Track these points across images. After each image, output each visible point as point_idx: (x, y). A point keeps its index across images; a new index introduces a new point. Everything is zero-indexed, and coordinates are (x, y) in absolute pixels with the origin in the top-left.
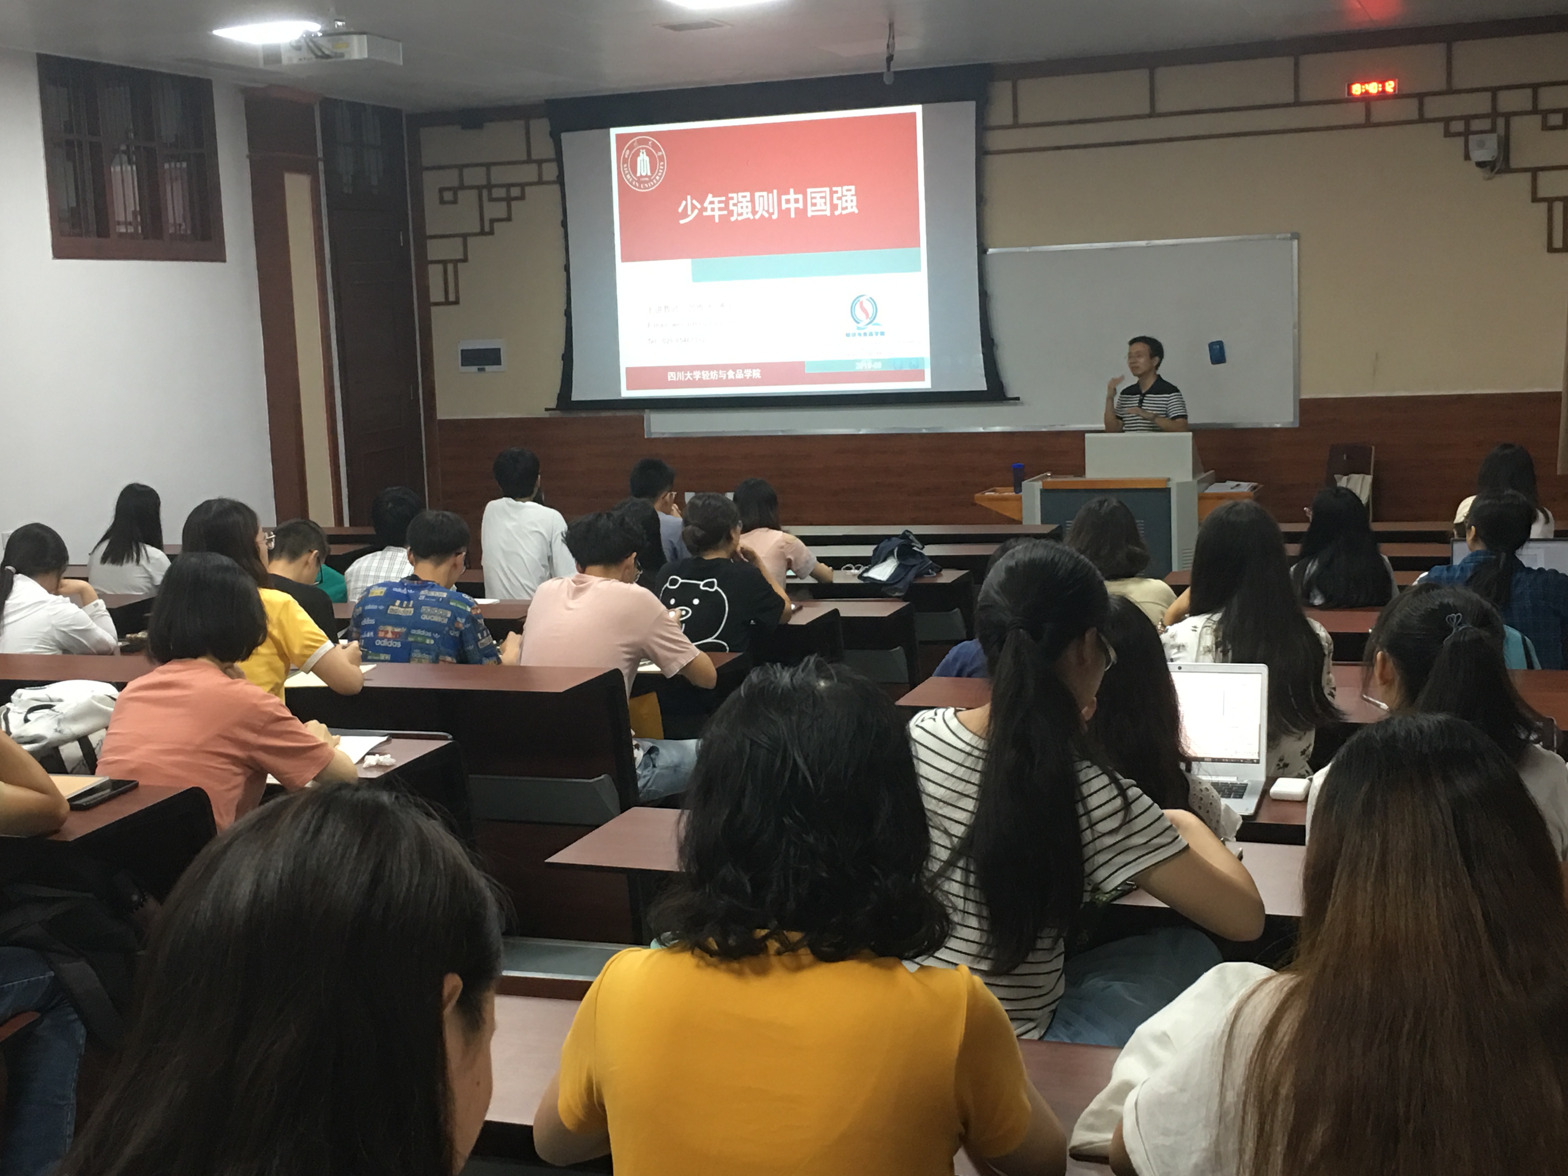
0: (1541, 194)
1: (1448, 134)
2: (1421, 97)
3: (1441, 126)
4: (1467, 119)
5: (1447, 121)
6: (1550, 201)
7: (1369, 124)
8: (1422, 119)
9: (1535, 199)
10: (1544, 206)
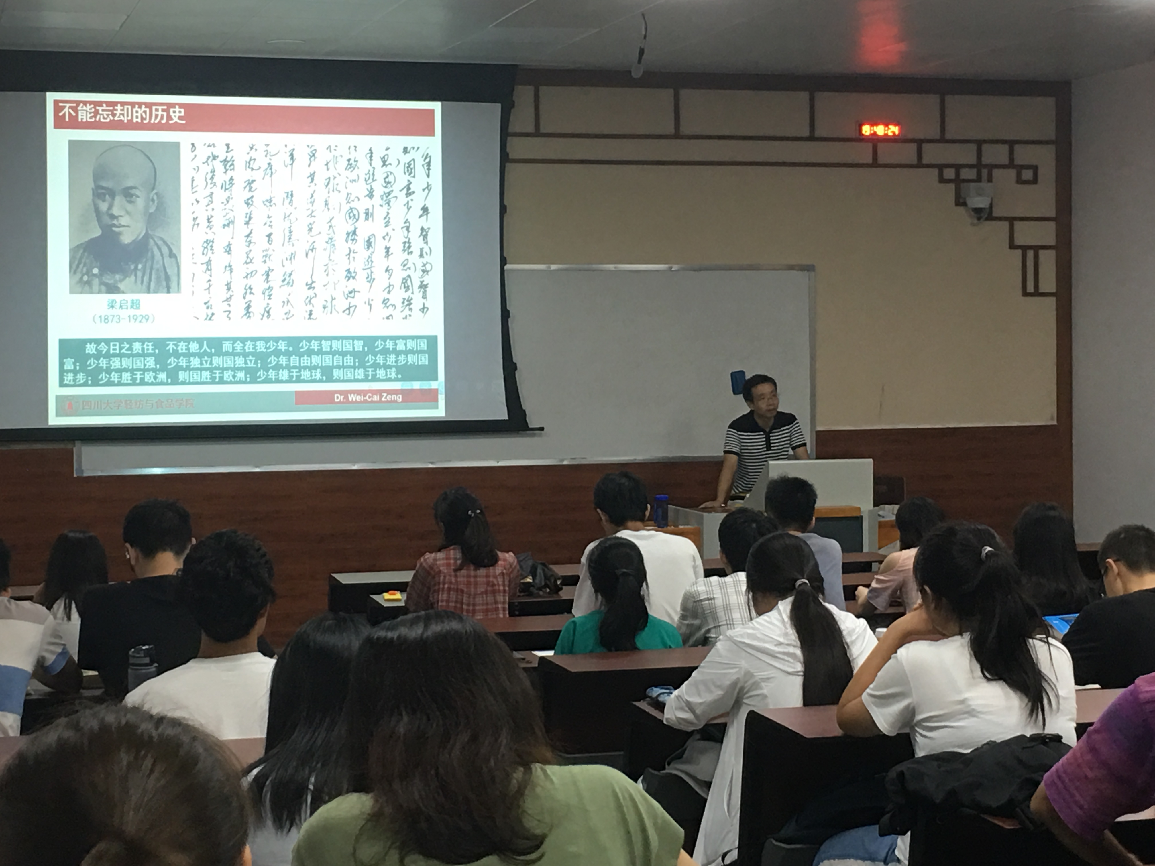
0: (1018, 242)
1: (942, 180)
2: (920, 143)
3: (936, 171)
4: (958, 167)
5: (941, 167)
6: (1024, 249)
7: (875, 164)
8: (919, 165)
9: (1012, 246)
10: (1019, 252)
